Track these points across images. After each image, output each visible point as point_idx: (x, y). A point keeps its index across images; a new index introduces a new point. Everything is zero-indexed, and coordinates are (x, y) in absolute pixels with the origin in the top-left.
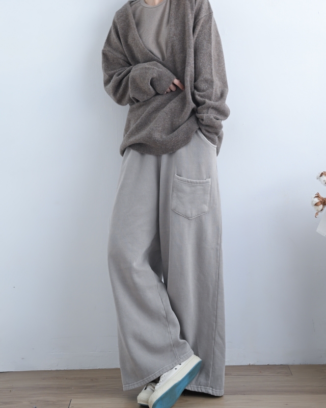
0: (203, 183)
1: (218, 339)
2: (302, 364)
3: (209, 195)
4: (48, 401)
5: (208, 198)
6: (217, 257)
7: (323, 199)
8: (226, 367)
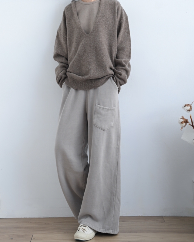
0: (112, 109)
2: (171, 216)
3: (114, 117)
4: (19, 235)
7: (186, 120)
8: (120, 217)
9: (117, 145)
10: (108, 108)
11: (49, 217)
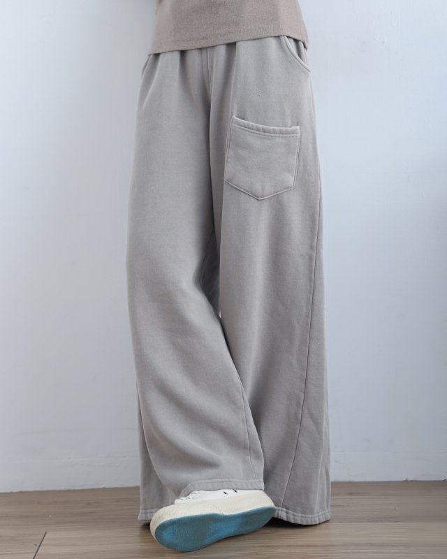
0: (287, 133)
1: (307, 422)
3: (296, 157)
5: (295, 162)
6: (311, 272)
9: (312, 247)
10: (271, 128)
11: (102, 487)
